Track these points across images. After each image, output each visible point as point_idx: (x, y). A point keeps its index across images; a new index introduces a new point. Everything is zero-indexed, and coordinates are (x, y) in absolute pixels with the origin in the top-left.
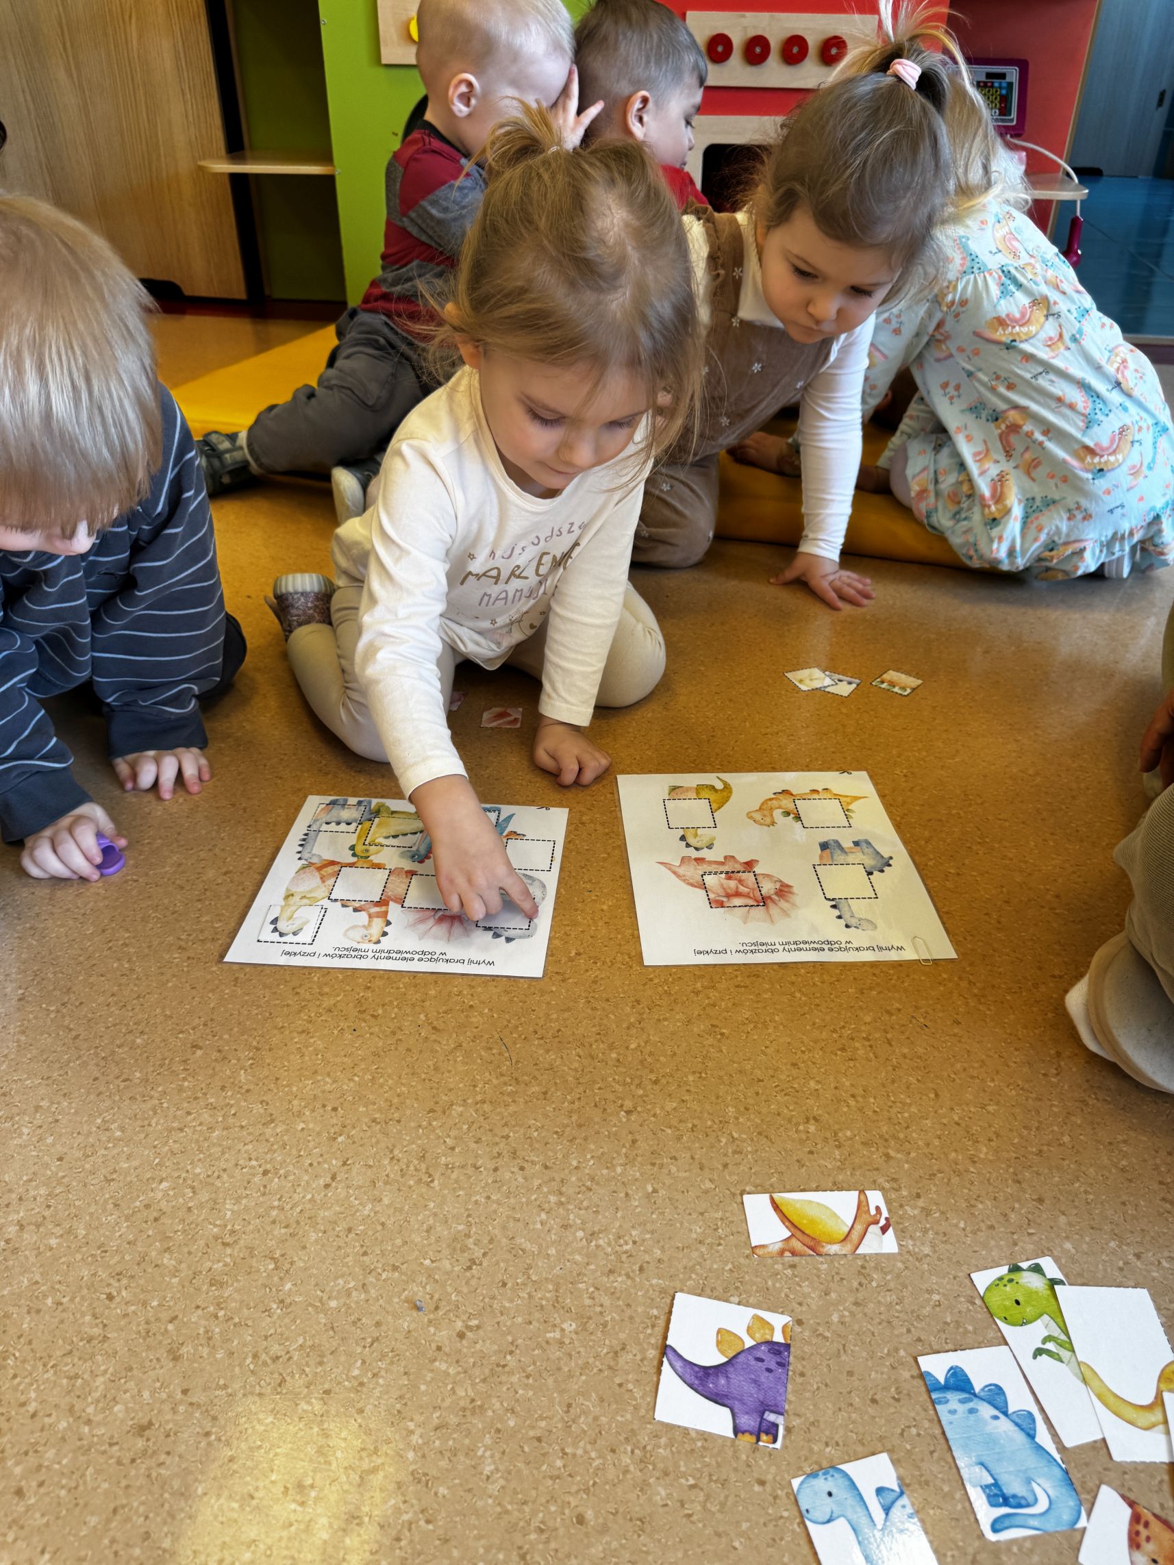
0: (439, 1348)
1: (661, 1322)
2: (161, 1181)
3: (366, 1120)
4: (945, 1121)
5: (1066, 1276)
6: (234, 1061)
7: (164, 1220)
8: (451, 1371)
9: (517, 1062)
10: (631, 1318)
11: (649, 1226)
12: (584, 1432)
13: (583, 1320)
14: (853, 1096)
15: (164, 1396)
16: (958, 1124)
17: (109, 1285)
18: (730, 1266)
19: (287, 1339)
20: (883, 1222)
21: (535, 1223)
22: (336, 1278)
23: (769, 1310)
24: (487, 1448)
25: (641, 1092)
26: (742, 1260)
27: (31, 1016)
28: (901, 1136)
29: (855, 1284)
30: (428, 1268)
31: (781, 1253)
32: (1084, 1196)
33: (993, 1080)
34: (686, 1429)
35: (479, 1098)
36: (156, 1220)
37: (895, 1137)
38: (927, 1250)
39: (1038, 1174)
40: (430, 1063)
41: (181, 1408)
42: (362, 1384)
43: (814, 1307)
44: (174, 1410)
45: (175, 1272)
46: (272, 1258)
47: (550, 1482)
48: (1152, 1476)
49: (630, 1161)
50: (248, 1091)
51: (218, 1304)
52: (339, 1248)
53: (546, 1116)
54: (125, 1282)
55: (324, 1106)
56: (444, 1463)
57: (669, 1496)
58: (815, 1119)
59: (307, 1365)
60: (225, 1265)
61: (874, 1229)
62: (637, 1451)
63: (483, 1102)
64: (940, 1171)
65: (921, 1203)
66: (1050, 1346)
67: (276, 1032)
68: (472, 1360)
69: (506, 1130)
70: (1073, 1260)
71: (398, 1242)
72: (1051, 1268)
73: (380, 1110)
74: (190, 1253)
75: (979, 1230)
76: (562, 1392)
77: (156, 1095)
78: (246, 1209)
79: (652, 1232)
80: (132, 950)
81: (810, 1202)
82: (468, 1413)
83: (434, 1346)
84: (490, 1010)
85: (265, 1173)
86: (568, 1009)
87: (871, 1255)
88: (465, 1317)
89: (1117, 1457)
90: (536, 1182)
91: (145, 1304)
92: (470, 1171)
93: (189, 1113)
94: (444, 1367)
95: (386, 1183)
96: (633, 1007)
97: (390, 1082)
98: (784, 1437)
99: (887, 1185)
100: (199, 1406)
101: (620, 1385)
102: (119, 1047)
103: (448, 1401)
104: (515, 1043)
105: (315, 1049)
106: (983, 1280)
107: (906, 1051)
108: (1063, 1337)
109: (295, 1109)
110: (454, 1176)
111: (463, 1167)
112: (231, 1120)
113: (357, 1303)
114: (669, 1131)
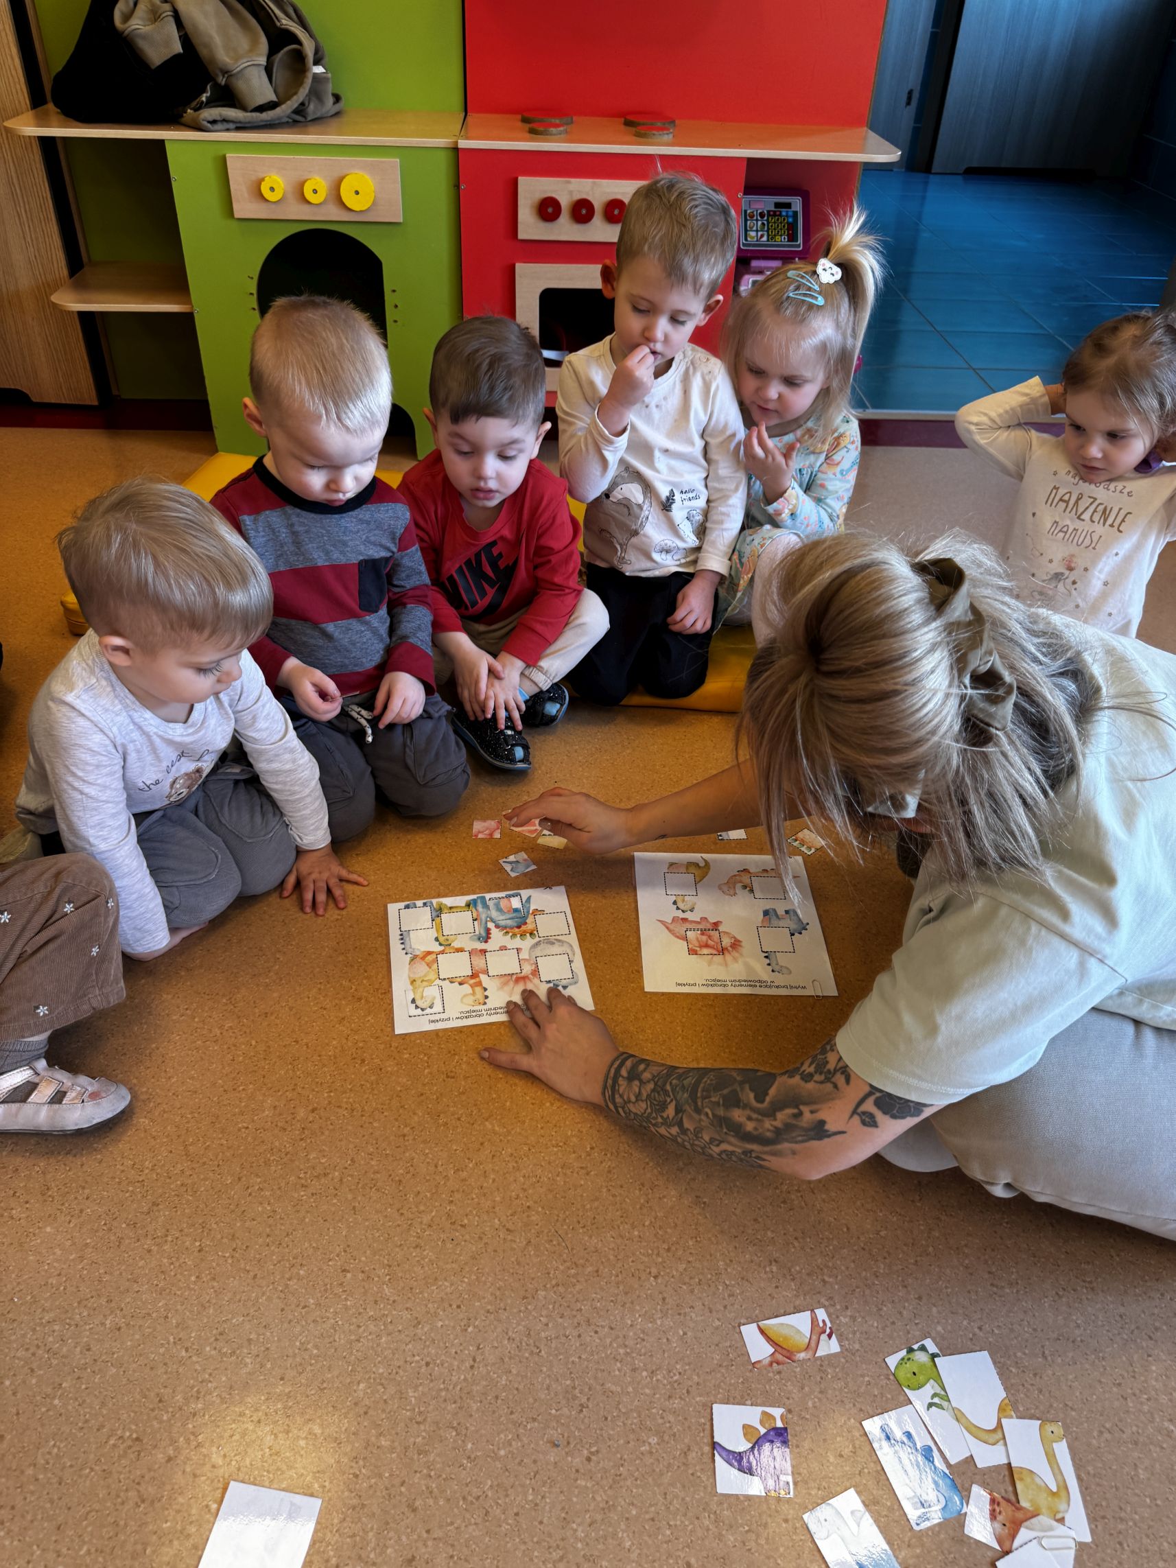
0: (577, 1471)
1: (708, 1427)
2: (359, 1383)
3: (482, 1312)
4: (855, 1248)
5: (940, 1350)
6: (376, 1279)
7: (371, 1412)
8: (589, 1485)
9: (572, 1249)
10: (689, 1427)
11: (686, 1360)
12: (678, 1509)
13: (660, 1434)
14: (796, 1238)
15: (415, 1537)
16: (863, 1249)
17: (352, 1467)
18: (741, 1380)
19: (481, 1483)
20: (828, 1331)
21: (614, 1371)
22: (499, 1434)
23: (770, 1406)
24: (623, 1531)
25: (660, 1260)
26: (748, 1374)
27: (214, 1264)
28: (830, 1264)
29: (819, 1379)
30: (555, 1416)
31: (771, 1364)
32: (944, 1290)
33: (881, 1211)
34: (737, 1495)
35: (554, 1282)
36: (366, 1413)
37: (828, 1267)
38: (857, 1346)
39: (917, 1279)
40: (513, 1259)
41: (430, 1543)
42: (536, 1505)
43: (797, 1399)
44: (425, 1545)
45: (392, 1449)
46: (453, 1428)
47: (665, 1546)
48: (1000, 1474)
49: (665, 1315)
50: (394, 1301)
51: (429, 1467)
52: (494, 1412)
53: (602, 1289)
54: (361, 1463)
55: (451, 1305)
56: (600, 1546)
57: (736, 1540)
58: (775, 1261)
59: (499, 1498)
60: (424, 1438)
61: (824, 1337)
62: (712, 1516)
63: (558, 1285)
64: (857, 1287)
65: (849, 1313)
66: (936, 1400)
67: (397, 1249)
68: (599, 1475)
69: (579, 1304)
70: (943, 1338)
71: (531, 1400)
72: (932, 1348)
73: (490, 1303)
74: (397, 1434)
75: (886, 1326)
76: (659, 1486)
77: (331, 1316)
78: (423, 1394)
79: (689, 1364)
80: (268, 1193)
81: (782, 1324)
82: (606, 1511)
83: (574, 1470)
84: (543, 1208)
85: (427, 1364)
86: (597, 1199)
87: (825, 1356)
88: (587, 1446)
89: (979, 1466)
90: (608, 1341)
91: (380, 1476)
92: (563, 1339)
93: (359, 1327)
94: (583, 1483)
95: (510, 1358)
96: (640, 1190)
97: (490, 1279)
98: (794, 1489)
99: (827, 1303)
100: (440, 1539)
101: (692, 1474)
102: (289, 1279)
103: (592, 1505)
104: (567, 1234)
105: (430, 1260)
106: (892, 1361)
107: (824, 1196)
108: (943, 1393)
109: (432, 1311)
110: (553, 1345)
111: (557, 1337)
112: (390, 1327)
113: (517, 1449)
114: (684, 1287)
